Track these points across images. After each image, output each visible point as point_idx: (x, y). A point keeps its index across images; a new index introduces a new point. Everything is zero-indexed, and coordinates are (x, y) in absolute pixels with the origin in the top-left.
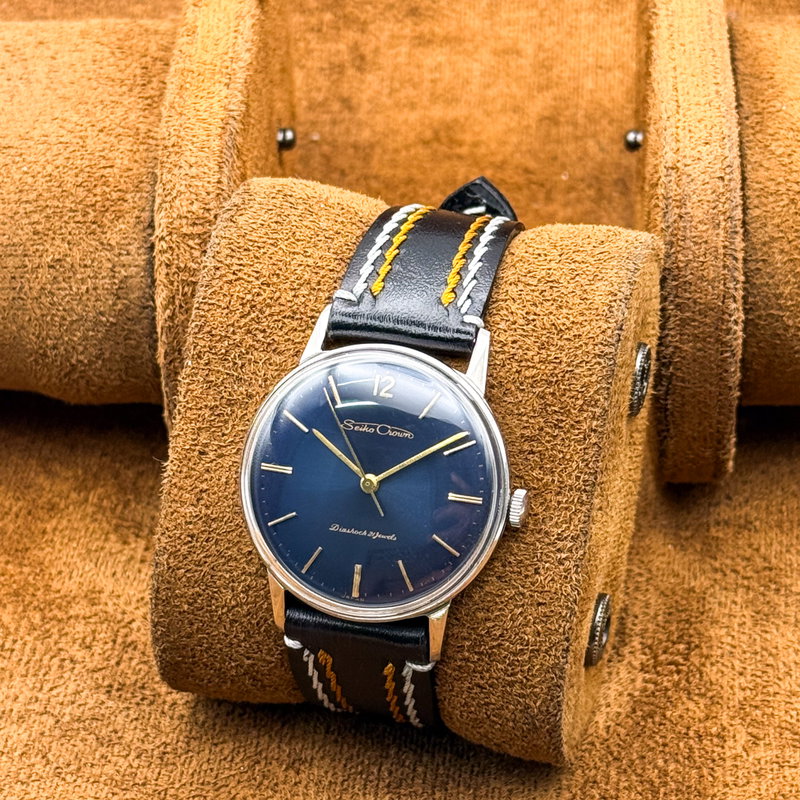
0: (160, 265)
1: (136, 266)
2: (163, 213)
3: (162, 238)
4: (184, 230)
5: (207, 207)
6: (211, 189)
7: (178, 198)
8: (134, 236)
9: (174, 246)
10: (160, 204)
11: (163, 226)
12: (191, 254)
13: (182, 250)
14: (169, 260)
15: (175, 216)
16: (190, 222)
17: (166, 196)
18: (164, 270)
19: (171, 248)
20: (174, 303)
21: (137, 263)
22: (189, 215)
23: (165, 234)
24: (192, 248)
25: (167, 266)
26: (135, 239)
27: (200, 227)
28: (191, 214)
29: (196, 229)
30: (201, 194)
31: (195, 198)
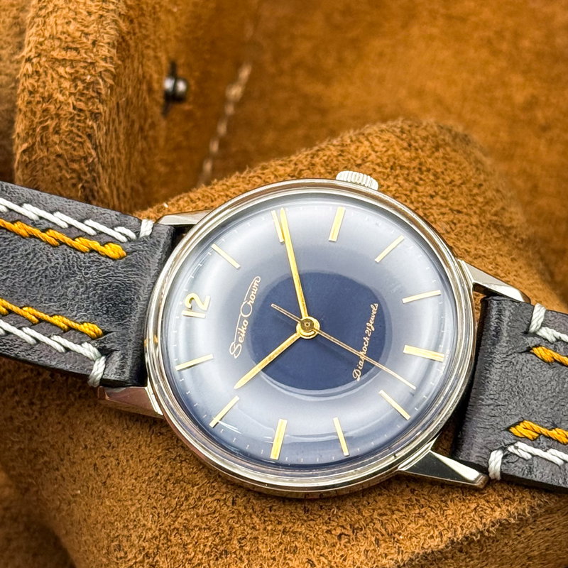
0: (23, 91)
1: (7, 75)
2: (34, 30)
3: (29, 60)
4: (55, 54)
5: (86, 30)
6: (93, 9)
7: (54, 14)
8: (9, 39)
9: (41, 71)
10: (33, 18)
11: (32, 45)
12: (60, 84)
13: (49, 78)
14: (33, 86)
15: (47, 34)
16: (63, 45)
17: (41, 9)
18: (26, 96)
19: (37, 72)
20: (33, 136)
21: (8, 71)
22: (63, 37)
23: (32, 54)
24: (61, 77)
25: (31, 93)
26: (9, 43)
27: (74, 53)
28: (65, 35)
29: (69, 55)
30: (81, 13)
31: (74, 16)
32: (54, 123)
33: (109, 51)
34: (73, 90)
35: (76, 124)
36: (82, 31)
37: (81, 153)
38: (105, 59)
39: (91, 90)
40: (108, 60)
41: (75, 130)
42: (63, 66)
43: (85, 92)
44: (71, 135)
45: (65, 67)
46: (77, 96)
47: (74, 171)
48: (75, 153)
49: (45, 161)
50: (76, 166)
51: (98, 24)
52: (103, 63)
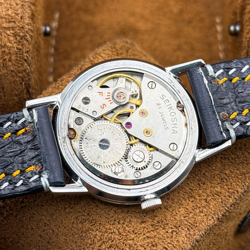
4: (4, 25)
5: (17, 12)
6: (19, 2)
12: (8, 39)
13: (3, 37)
16: (7, 21)
22: (6, 17)
24: (9, 35)
27: (13, 24)
28: (7, 16)
29: (11, 25)
30: (13, 5)
31: (10, 7)
32: (8, 57)
33: (29, 21)
34: (15, 41)
35: (19, 56)
36: (15, 13)
37: (23, 69)
38: (28, 25)
39: (23, 39)
40: (29, 25)
41: (18, 59)
42: (9, 30)
43: (21, 41)
44: (17, 61)
45: (10, 31)
46: (17, 43)
47: (20, 77)
48: (20, 69)
49: (6, 74)
50: (21, 75)
51: (22, 9)
52: (27, 27)
